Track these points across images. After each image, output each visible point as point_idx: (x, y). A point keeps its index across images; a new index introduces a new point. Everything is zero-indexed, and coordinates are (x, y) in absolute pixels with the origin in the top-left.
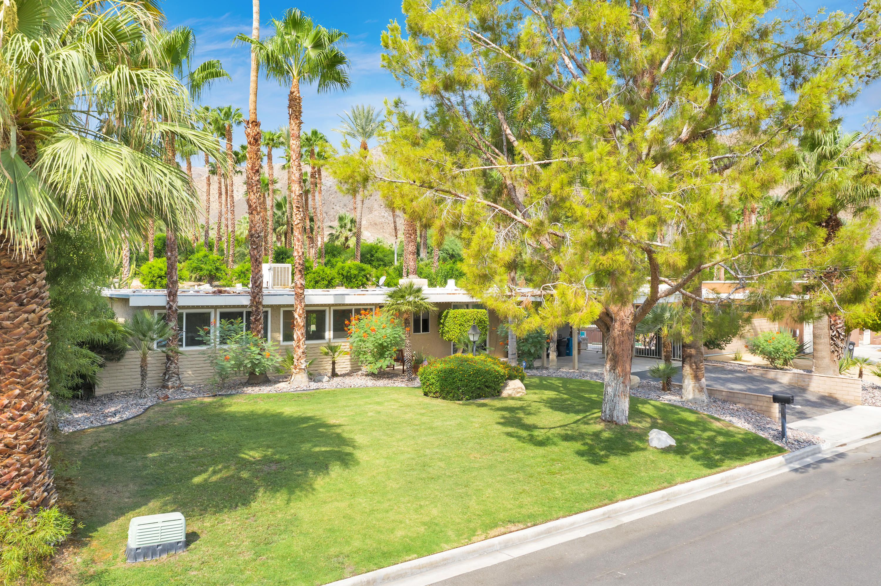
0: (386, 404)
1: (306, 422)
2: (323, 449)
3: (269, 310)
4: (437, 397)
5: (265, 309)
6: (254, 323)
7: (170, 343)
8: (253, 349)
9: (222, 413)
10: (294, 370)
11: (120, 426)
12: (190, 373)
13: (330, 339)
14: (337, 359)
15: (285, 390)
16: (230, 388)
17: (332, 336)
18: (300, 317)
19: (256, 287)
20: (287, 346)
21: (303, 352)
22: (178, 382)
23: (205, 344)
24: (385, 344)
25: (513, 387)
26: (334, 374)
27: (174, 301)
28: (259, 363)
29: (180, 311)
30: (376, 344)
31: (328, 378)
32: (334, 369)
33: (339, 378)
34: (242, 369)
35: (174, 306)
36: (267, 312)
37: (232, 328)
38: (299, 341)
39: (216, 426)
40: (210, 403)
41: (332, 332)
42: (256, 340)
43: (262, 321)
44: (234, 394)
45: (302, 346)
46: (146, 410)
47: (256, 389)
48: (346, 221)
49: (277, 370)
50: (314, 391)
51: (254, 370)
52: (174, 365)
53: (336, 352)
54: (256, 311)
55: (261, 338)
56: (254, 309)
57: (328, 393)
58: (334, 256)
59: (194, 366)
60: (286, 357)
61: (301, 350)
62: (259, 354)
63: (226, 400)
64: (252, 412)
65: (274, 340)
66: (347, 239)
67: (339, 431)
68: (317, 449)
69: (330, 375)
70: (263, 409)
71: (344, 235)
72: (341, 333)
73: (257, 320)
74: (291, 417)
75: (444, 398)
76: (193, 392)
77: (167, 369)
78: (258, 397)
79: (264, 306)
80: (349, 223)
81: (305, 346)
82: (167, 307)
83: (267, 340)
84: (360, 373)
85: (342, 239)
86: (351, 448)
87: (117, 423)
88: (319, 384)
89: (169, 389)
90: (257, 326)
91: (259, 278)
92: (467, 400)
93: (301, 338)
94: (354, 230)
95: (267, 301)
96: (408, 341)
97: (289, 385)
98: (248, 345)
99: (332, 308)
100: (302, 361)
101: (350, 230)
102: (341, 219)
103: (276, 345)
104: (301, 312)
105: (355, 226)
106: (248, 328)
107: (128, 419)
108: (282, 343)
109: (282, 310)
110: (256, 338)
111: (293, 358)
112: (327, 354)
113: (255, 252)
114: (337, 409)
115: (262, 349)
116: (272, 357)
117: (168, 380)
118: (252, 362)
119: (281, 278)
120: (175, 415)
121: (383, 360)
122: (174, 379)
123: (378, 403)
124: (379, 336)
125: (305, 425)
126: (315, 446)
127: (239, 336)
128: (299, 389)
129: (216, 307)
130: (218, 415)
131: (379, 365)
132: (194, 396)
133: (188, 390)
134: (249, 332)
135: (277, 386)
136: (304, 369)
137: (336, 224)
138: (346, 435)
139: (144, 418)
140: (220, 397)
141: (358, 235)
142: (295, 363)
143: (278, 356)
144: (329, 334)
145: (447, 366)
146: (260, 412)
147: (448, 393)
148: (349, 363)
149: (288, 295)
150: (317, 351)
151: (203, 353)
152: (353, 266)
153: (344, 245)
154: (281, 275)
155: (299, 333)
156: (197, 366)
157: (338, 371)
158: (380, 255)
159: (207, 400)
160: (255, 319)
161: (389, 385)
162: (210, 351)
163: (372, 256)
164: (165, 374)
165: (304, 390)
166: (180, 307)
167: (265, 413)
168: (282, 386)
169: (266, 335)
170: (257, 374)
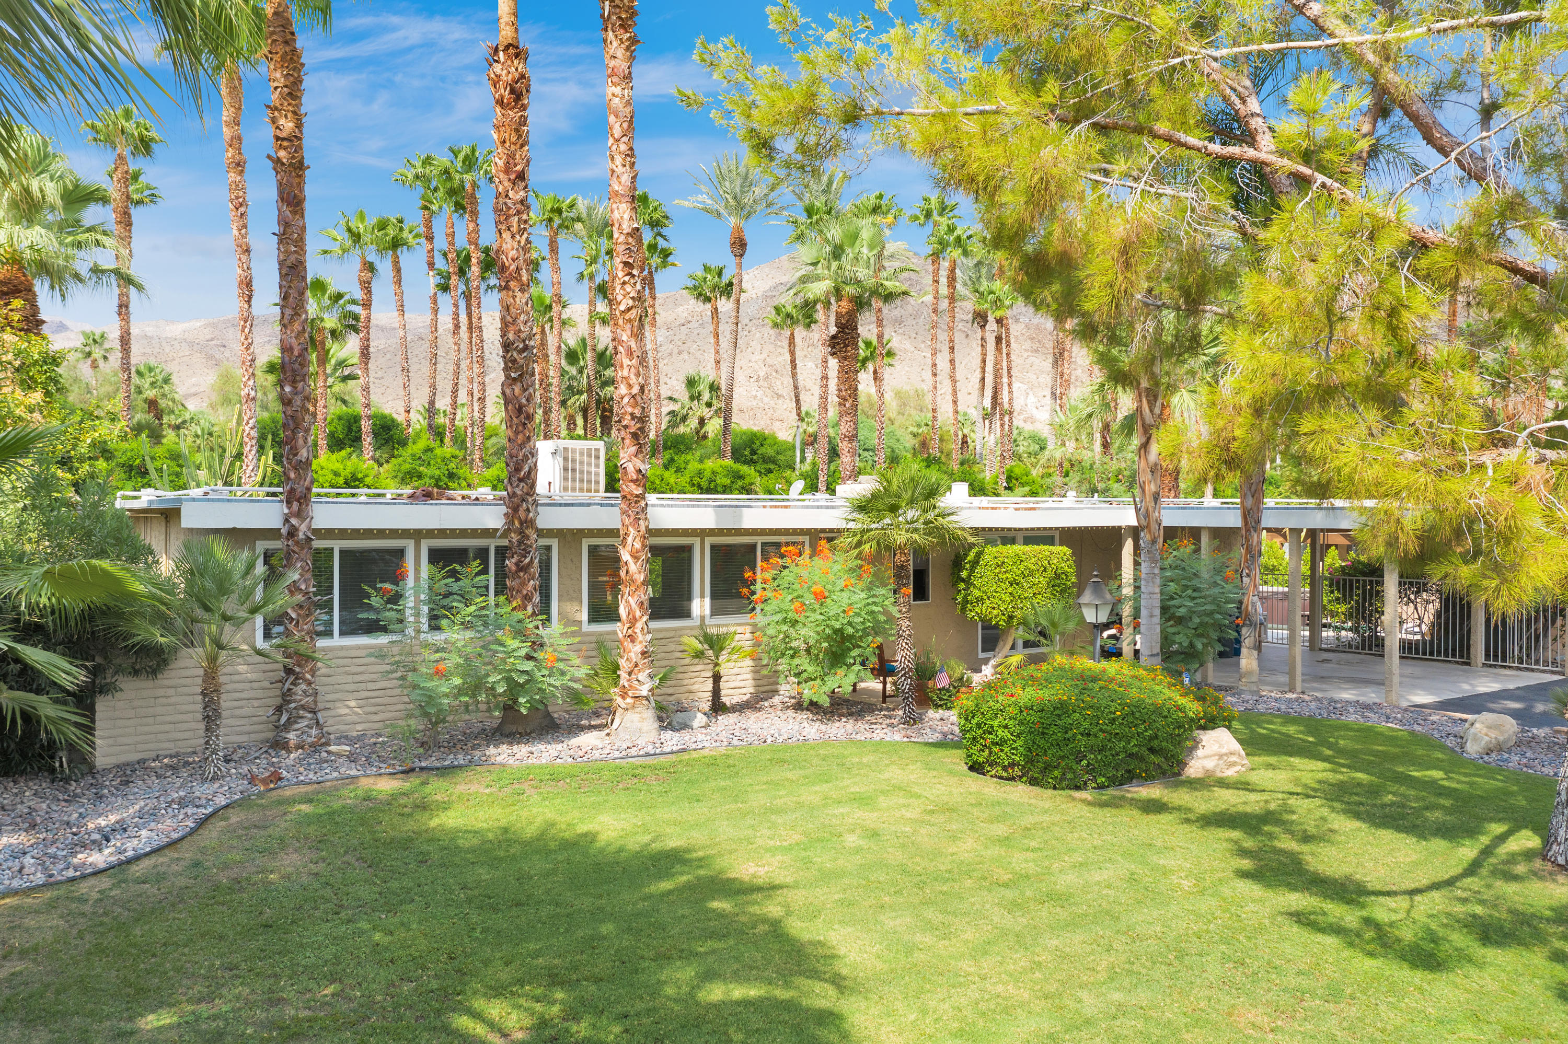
0: (883, 802)
1: (666, 874)
2: (738, 992)
3: (554, 543)
4: (1012, 779)
5: (543, 542)
6: (515, 575)
7: (291, 627)
8: (513, 643)
9: (418, 833)
10: (619, 700)
11: (105, 882)
12: (352, 704)
13: (703, 618)
14: (726, 669)
15: (597, 754)
16: (453, 745)
17: (708, 611)
18: (636, 558)
19: (520, 480)
20: (601, 634)
21: (643, 653)
22: (314, 732)
23: (384, 630)
24: (850, 630)
25: (1215, 748)
26: (718, 707)
27: (299, 514)
28: (527, 682)
29: (318, 544)
30: (827, 631)
31: (705, 718)
32: (716, 692)
33: (732, 718)
34: (482, 698)
35: (303, 527)
36: (548, 548)
37: (455, 587)
38: (633, 622)
39: (394, 885)
40: (394, 797)
41: (708, 600)
42: (520, 621)
43: (535, 569)
44: (460, 767)
45: (640, 637)
46: (203, 822)
47: (522, 750)
48: (701, 387)
49: (575, 697)
50: (673, 758)
51: (516, 701)
52: (303, 686)
53: (722, 649)
54: (520, 543)
55: (534, 614)
56: (515, 537)
57: (712, 763)
58: (680, 452)
59: (363, 686)
60: (596, 661)
61: (638, 648)
62: (529, 657)
63: (437, 789)
64: (506, 830)
65: (567, 621)
66: (702, 422)
67: (773, 910)
68: (715, 993)
69: (706, 706)
70: (539, 820)
71: (698, 414)
72: (734, 602)
73: (521, 568)
74: (621, 850)
75: (1033, 782)
76: (352, 758)
77: (286, 696)
78: (526, 776)
79: (541, 533)
80: (707, 390)
81: (649, 637)
82: (284, 531)
83: (549, 620)
84: (776, 700)
85: (693, 423)
86: (831, 991)
87: (98, 873)
88: (686, 735)
89: (289, 752)
90: (524, 584)
91: (525, 458)
92: (1101, 787)
93: (638, 614)
94: (716, 404)
95: (547, 519)
96: (905, 623)
97: (607, 740)
98: (499, 634)
99: (709, 541)
100: (643, 676)
101: (709, 405)
102: (691, 383)
103: (574, 634)
104: (638, 545)
105: (718, 397)
106: (501, 589)
107: (137, 858)
108: (586, 628)
109: (586, 543)
110: (520, 615)
111: (617, 667)
112: (699, 655)
113: (517, 389)
114: (749, 821)
115: (538, 645)
116: (561, 665)
117: (287, 727)
118: (509, 680)
119: (582, 474)
120: (282, 840)
121: (841, 671)
122: (303, 724)
123: (861, 800)
124: (834, 610)
125: (666, 885)
126: (709, 976)
127: (472, 609)
128: (633, 752)
129: (417, 535)
130: (405, 844)
131: (832, 683)
132: (353, 772)
133: (339, 755)
134: (502, 598)
135: (575, 741)
136: (647, 698)
137: (682, 393)
138: (798, 928)
139: (187, 853)
140: (424, 775)
141: (726, 414)
142: (623, 681)
143: (577, 662)
144: (701, 606)
145: (1045, 694)
146: (530, 832)
147: (1047, 768)
148: (749, 676)
149: (601, 505)
150: (672, 647)
151: (380, 654)
152: (719, 470)
153: (698, 432)
154: (582, 467)
155: (633, 601)
156: (371, 686)
157: (728, 698)
158: (769, 451)
159: (386, 786)
160: (517, 564)
161: (858, 737)
162: (395, 650)
163: (754, 452)
164: (279, 710)
165: (648, 755)
166: (318, 533)
167: (542, 835)
168: (588, 740)
169: (545, 607)
170: (524, 711)
